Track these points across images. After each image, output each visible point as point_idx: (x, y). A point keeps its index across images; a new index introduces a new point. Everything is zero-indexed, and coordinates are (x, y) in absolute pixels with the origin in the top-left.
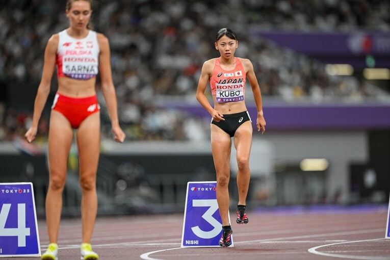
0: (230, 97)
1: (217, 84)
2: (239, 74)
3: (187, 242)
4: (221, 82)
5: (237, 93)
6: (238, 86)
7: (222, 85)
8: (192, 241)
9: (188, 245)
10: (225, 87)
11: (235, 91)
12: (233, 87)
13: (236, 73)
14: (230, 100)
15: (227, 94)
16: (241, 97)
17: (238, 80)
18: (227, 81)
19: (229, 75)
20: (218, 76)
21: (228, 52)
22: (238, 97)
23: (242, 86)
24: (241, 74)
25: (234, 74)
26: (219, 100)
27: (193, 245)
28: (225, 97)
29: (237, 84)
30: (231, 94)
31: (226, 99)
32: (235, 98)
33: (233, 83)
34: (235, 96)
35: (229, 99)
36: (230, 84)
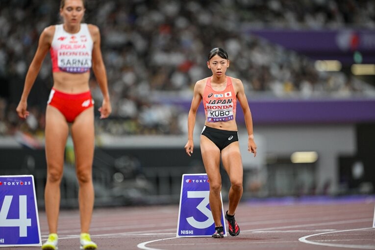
0: (220, 116)
1: (207, 105)
2: (228, 94)
3: (182, 232)
4: (211, 102)
5: (227, 113)
6: (227, 107)
7: (212, 105)
8: (187, 231)
9: (183, 235)
10: (214, 108)
11: (224, 112)
12: (223, 107)
13: (226, 94)
14: (220, 120)
15: (217, 115)
16: (230, 116)
17: (227, 101)
18: (216, 102)
19: (219, 96)
20: (209, 97)
21: (219, 71)
22: (228, 117)
23: (231, 107)
24: (230, 95)
25: (224, 95)
26: (210, 119)
27: (188, 235)
28: (215, 117)
29: (226, 104)
30: (221, 114)
31: (216, 118)
32: (225, 118)
33: (223, 103)
34: (225, 116)
35: (219, 118)
36: (220, 105)
